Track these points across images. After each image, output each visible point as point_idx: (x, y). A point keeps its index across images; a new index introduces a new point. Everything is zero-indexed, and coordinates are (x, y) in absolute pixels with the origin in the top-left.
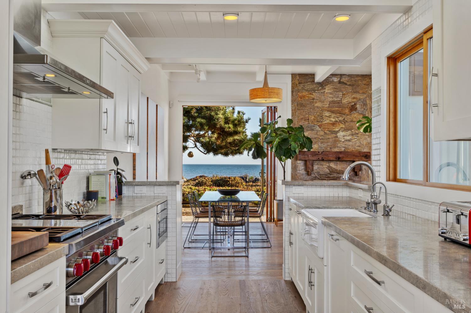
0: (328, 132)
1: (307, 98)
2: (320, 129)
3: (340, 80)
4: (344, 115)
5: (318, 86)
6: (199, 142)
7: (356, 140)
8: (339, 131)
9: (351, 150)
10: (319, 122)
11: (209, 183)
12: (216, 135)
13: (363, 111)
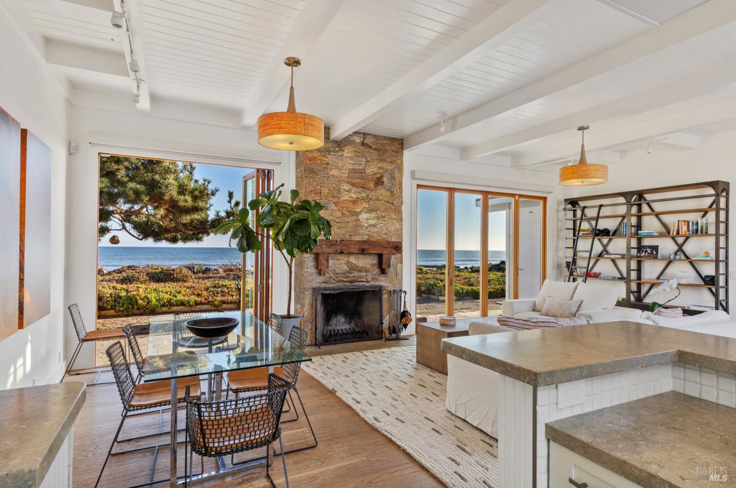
0: (347, 213)
1: (319, 162)
2: (336, 208)
3: (363, 141)
4: (368, 189)
5: (335, 146)
6: (129, 222)
7: (382, 225)
8: (361, 211)
9: (376, 239)
10: (336, 198)
11: (143, 278)
12: (162, 212)
13: (391, 187)
